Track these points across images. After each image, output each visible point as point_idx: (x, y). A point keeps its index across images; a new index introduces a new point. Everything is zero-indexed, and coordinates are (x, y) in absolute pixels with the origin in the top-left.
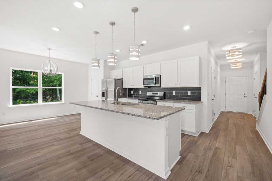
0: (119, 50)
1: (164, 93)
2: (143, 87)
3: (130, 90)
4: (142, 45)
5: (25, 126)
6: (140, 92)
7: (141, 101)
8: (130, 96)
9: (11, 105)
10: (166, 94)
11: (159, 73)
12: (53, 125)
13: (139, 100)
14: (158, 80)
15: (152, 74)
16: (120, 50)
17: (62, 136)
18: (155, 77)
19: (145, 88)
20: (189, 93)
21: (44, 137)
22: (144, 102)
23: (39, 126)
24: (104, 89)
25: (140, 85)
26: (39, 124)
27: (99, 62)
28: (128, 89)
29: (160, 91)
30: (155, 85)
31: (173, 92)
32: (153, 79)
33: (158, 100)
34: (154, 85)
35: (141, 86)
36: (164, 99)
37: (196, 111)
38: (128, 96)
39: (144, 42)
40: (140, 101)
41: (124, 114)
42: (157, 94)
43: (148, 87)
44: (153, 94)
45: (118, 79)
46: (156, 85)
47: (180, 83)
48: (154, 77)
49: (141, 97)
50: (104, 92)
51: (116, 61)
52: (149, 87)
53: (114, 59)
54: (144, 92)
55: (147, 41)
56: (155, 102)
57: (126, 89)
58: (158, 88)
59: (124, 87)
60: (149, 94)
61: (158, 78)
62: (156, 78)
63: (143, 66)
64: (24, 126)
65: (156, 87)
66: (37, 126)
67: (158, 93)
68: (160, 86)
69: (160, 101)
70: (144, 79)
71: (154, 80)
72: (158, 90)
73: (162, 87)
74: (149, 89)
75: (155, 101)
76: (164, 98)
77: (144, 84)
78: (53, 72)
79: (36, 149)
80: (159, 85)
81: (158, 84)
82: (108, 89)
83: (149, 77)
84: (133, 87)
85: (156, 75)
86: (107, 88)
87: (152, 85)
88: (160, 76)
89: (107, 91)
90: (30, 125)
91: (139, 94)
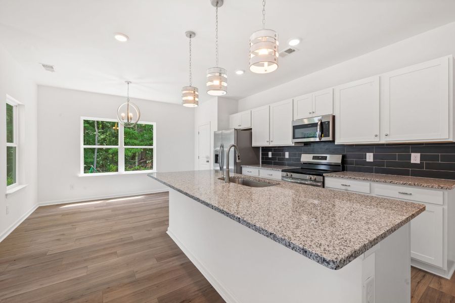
0: (242, 70)
1: (344, 157)
2: (293, 145)
3: (266, 150)
4: (290, 51)
5: (95, 207)
6: (287, 155)
7: (289, 174)
8: (267, 162)
9: (82, 173)
10: (349, 160)
11: (330, 112)
12: (133, 210)
13: (283, 171)
14: (326, 127)
15: (314, 115)
16: (244, 71)
17: (136, 236)
18: (320, 120)
19: (297, 145)
20: (416, 158)
21: (108, 234)
22: (295, 175)
23: (114, 210)
24: (218, 148)
25: (285, 139)
26: (115, 206)
27: (196, 93)
28: (262, 147)
29: (333, 152)
30: (320, 139)
31: (368, 154)
32: (315, 125)
33: (329, 174)
34: (317, 139)
35: (289, 142)
36: (344, 169)
37: (446, 207)
38: (263, 163)
39: (294, 43)
40: (285, 174)
41: (228, 218)
42: (325, 158)
43: (303, 145)
44: (314, 158)
45: (242, 130)
46: (323, 139)
47: (388, 133)
48: (316, 120)
49: (289, 165)
50: (217, 153)
51: (224, 84)
52: (306, 144)
53: (222, 79)
54: (296, 154)
55: (301, 40)
56: (321, 177)
57: (257, 148)
58: (327, 146)
59: (254, 144)
60: (306, 158)
61: (329, 122)
62: (322, 123)
63: (293, 100)
64: (93, 209)
65: (323, 144)
66: (110, 211)
67: (328, 156)
68: (333, 141)
69: (334, 174)
70: (295, 128)
71: (319, 127)
72: (327, 149)
73: (337, 143)
74: (306, 148)
75: (322, 175)
76: (341, 168)
77: (294, 138)
78: (133, 122)
79: (87, 257)
80: (330, 138)
81: (329, 136)
82: (225, 149)
83: (306, 122)
84: (271, 145)
85: (323, 117)
86: (222, 146)
87: (312, 140)
88: (334, 117)
89: (223, 152)
90: (102, 207)
91: (284, 159)
